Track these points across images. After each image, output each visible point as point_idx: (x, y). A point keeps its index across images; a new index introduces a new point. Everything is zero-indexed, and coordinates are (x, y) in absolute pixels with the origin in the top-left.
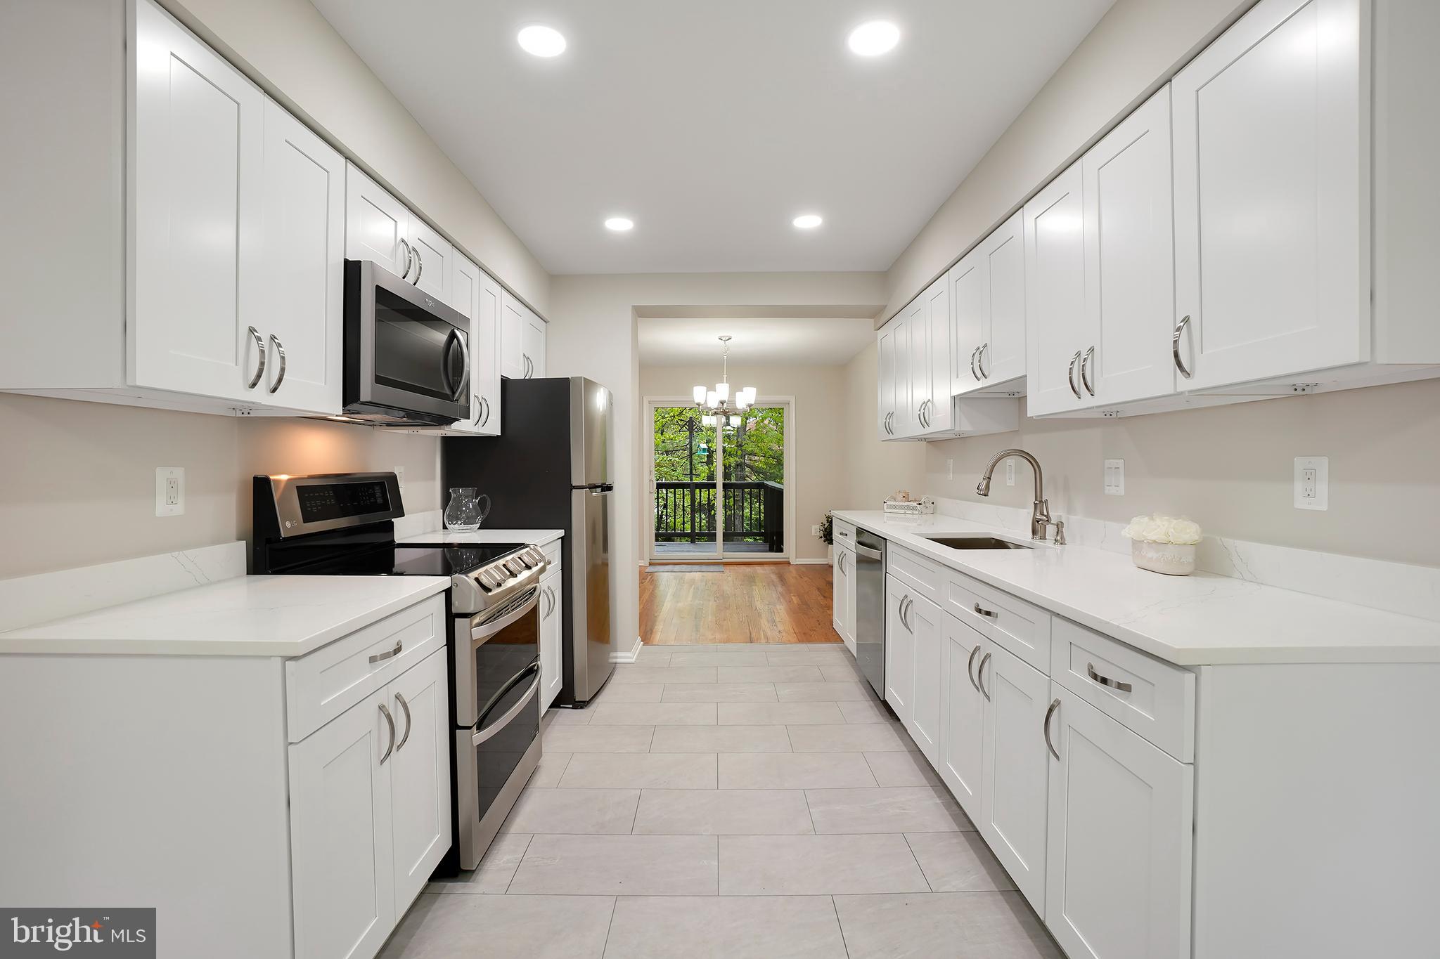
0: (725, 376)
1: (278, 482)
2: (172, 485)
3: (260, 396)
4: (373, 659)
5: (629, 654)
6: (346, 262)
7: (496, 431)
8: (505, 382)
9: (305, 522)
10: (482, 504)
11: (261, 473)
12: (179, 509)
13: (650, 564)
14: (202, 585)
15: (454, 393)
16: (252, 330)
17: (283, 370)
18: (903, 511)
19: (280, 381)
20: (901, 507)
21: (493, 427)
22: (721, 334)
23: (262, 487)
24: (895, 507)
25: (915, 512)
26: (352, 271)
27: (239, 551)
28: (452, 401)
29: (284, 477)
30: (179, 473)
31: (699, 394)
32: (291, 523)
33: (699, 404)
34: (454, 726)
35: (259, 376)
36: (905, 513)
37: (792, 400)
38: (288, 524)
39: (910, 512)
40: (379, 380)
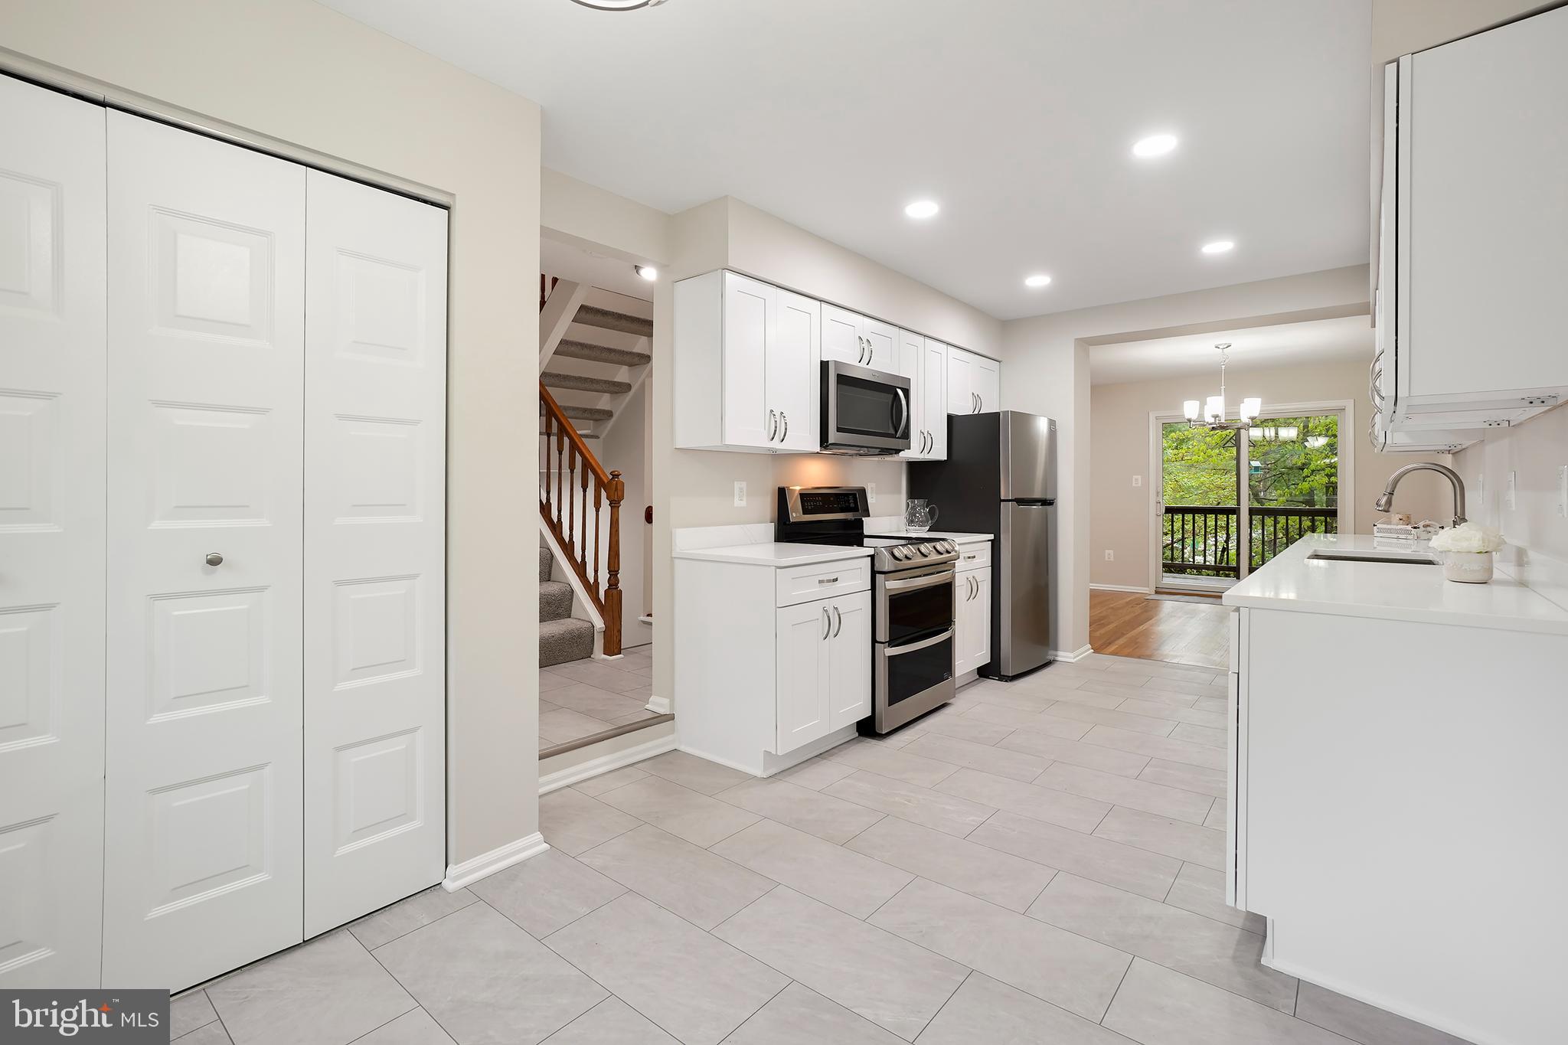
0: (1223, 387)
1: (795, 490)
2: (741, 490)
3: (776, 444)
4: (821, 582)
5: (1072, 655)
6: (822, 362)
7: (944, 457)
8: (950, 418)
9: (804, 514)
10: (932, 513)
11: (782, 485)
12: (744, 503)
13: (1157, 592)
14: (752, 544)
15: (896, 432)
16: (772, 411)
17: (786, 429)
18: (1395, 536)
19: (785, 435)
20: (1397, 531)
21: (940, 453)
22: (1217, 343)
23: (782, 493)
24: (1390, 531)
25: (1409, 537)
26: (824, 366)
27: (770, 529)
28: (896, 438)
29: (798, 488)
30: (744, 485)
31: (1190, 409)
32: (796, 515)
33: (1189, 421)
34: (874, 641)
35: (775, 434)
36: (1398, 538)
37: (1349, 405)
38: (794, 515)
39: (1403, 536)
40: (839, 430)
